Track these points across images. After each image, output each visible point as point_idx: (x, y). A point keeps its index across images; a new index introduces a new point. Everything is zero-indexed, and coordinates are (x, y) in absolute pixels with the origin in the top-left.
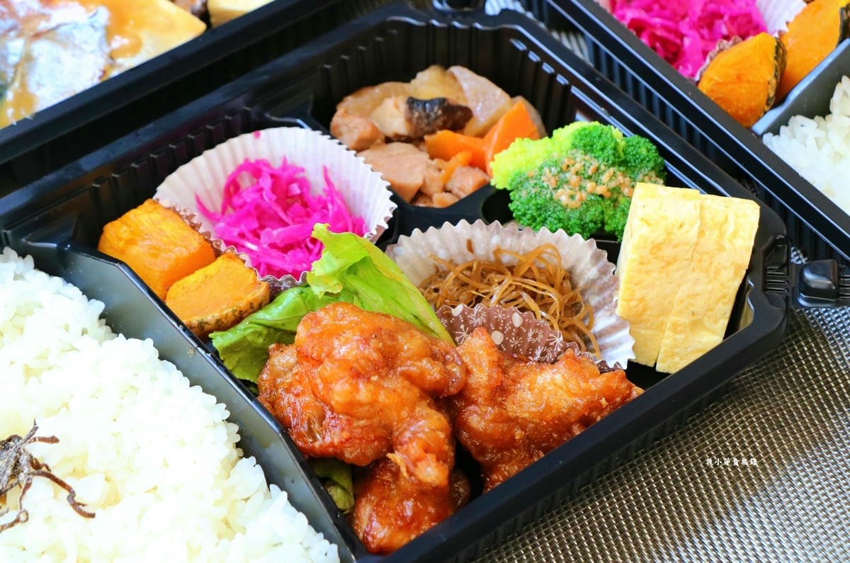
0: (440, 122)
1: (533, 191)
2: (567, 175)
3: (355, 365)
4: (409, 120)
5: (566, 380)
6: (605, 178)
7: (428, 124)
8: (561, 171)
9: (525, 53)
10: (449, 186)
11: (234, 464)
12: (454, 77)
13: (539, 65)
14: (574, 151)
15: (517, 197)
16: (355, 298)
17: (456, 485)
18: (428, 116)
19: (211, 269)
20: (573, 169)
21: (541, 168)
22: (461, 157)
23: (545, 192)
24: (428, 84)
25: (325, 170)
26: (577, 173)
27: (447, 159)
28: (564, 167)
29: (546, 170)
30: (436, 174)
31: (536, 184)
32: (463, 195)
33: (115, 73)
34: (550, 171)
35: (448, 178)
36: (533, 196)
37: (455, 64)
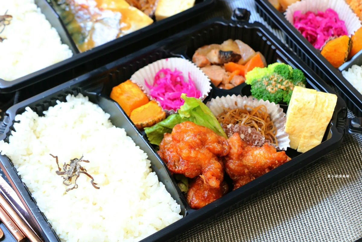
0: (230, 59)
1: (259, 86)
2: (271, 81)
3: (191, 144)
4: (219, 58)
5: (264, 153)
6: (284, 83)
7: (226, 60)
8: (269, 80)
9: (261, 37)
10: (231, 82)
11: (148, 174)
12: (236, 44)
13: (266, 41)
14: (274, 73)
15: (254, 87)
16: (195, 119)
17: (223, 187)
18: (226, 57)
19: (147, 106)
20: (273, 80)
21: (263, 78)
22: (236, 72)
23: (263, 87)
24: (227, 46)
25: (189, 73)
26: (275, 81)
27: (231, 72)
28: (271, 79)
29: (264, 79)
30: (227, 77)
31: (260, 84)
32: (236, 85)
33: (121, 36)
34: (266, 80)
35: (231, 79)
36: (259, 88)
37: (237, 39)
